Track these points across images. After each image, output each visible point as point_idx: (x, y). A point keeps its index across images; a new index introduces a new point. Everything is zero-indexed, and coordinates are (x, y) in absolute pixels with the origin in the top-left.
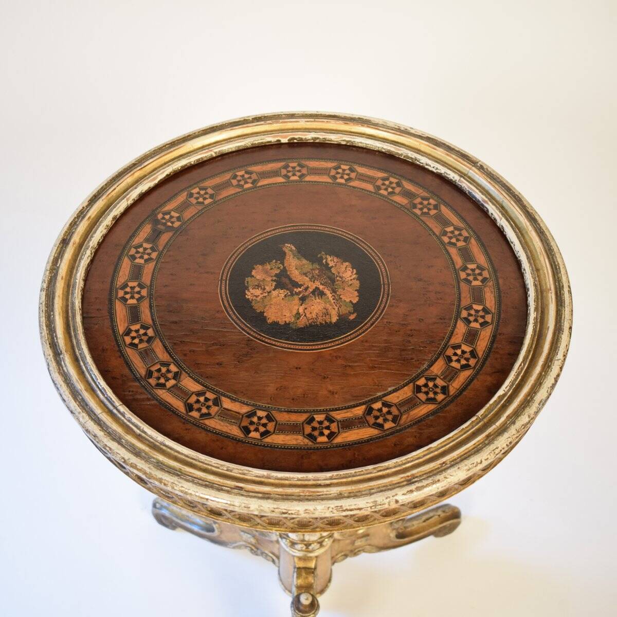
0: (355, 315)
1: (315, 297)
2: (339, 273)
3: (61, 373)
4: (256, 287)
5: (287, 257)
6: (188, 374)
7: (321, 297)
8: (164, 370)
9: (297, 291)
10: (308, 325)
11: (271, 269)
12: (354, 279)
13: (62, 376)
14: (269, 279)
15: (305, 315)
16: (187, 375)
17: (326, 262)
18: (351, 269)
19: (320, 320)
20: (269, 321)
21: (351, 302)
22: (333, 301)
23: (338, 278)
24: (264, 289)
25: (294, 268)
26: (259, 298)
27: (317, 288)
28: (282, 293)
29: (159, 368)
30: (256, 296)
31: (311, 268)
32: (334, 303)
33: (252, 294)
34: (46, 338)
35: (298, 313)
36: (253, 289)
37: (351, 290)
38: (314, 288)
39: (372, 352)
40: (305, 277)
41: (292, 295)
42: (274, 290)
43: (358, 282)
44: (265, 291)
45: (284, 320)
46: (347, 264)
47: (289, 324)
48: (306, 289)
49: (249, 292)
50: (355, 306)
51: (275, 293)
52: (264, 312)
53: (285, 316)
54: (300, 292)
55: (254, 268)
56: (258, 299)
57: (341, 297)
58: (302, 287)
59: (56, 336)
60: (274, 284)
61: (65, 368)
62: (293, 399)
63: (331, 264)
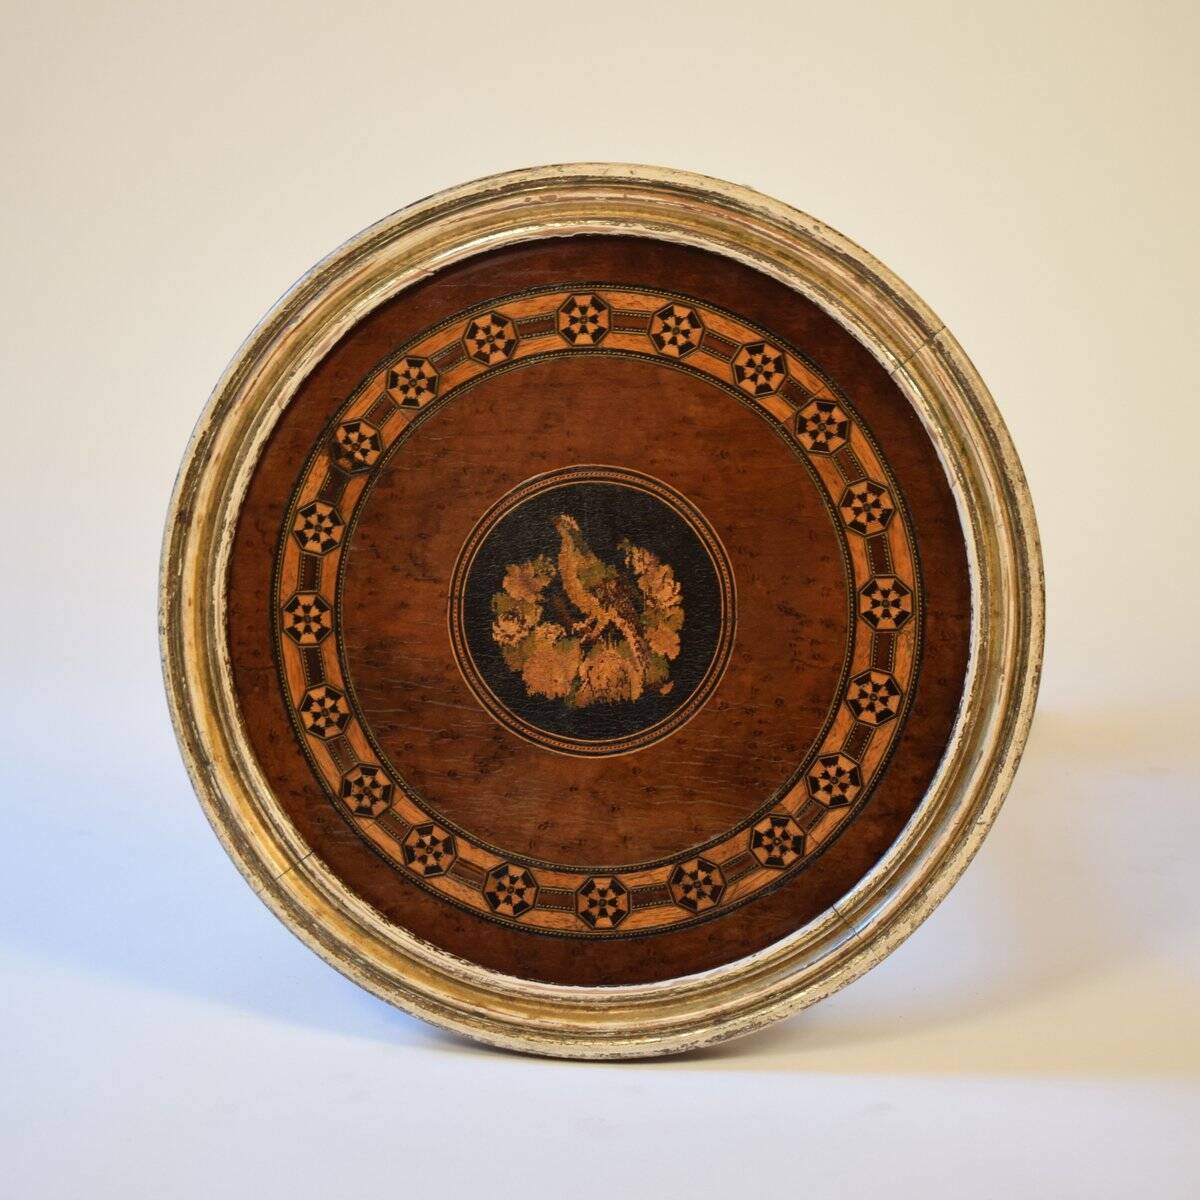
0: (671, 684)
1: (607, 644)
2: (650, 589)
3: (213, 800)
4: (511, 616)
5: (564, 549)
6: (405, 791)
7: (618, 644)
8: (368, 781)
9: (578, 629)
10: (593, 703)
11: (536, 576)
12: (675, 605)
13: (216, 806)
14: (532, 599)
15: (589, 682)
16: (403, 793)
17: (630, 562)
18: (672, 583)
19: (613, 693)
20: (531, 692)
21: (666, 656)
22: (636, 654)
23: (649, 602)
24: (523, 621)
25: (575, 576)
26: (515, 640)
27: (612, 624)
28: (552, 631)
29: (359, 776)
30: (508, 636)
31: (603, 576)
32: (639, 657)
33: (503, 631)
34: (182, 733)
35: (578, 678)
36: (504, 620)
37: (668, 630)
38: (606, 622)
39: (691, 763)
40: (593, 598)
41: (569, 636)
42: (540, 624)
43: (682, 612)
44: (525, 626)
45: (555, 690)
46: (666, 568)
47: (562, 699)
48: (594, 624)
49: (499, 626)
50: (673, 665)
51: (540, 631)
52: (522, 672)
53: (556, 681)
54: (583, 631)
55: (506, 573)
56: (513, 643)
57: (651, 644)
58: (587, 620)
59: (196, 727)
60: (540, 610)
61: (217, 791)
62: (563, 848)
63: (639, 568)
